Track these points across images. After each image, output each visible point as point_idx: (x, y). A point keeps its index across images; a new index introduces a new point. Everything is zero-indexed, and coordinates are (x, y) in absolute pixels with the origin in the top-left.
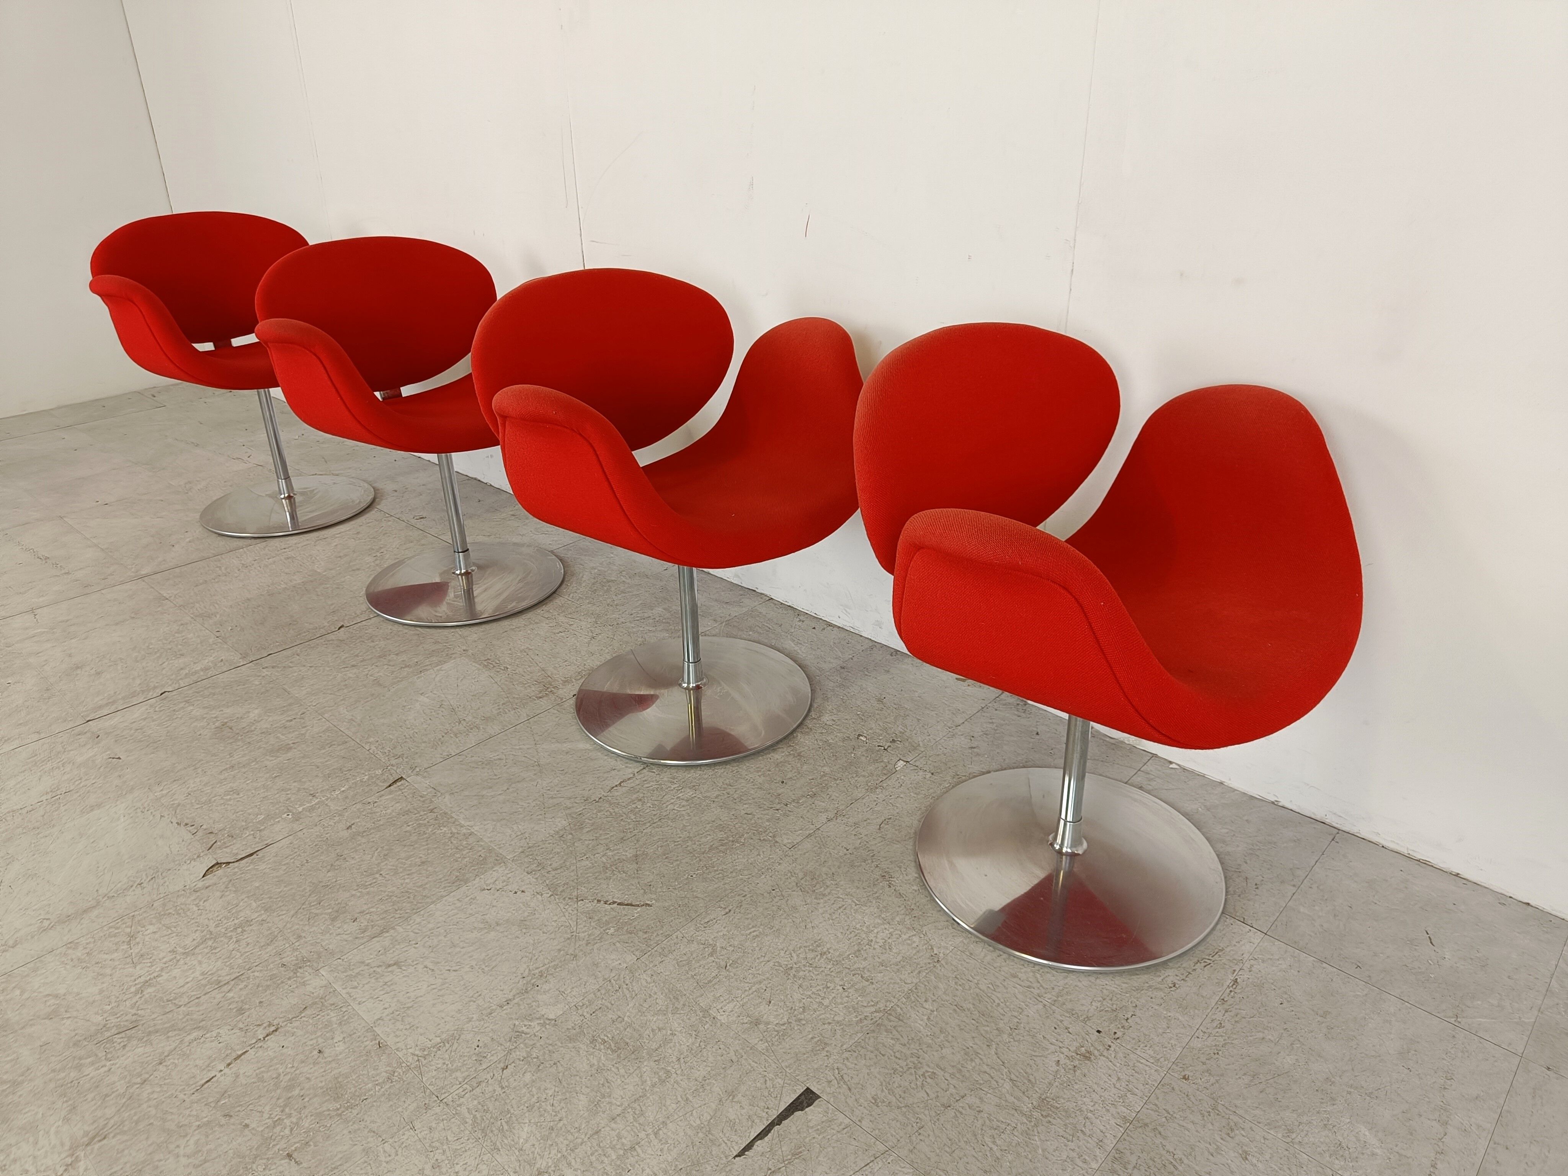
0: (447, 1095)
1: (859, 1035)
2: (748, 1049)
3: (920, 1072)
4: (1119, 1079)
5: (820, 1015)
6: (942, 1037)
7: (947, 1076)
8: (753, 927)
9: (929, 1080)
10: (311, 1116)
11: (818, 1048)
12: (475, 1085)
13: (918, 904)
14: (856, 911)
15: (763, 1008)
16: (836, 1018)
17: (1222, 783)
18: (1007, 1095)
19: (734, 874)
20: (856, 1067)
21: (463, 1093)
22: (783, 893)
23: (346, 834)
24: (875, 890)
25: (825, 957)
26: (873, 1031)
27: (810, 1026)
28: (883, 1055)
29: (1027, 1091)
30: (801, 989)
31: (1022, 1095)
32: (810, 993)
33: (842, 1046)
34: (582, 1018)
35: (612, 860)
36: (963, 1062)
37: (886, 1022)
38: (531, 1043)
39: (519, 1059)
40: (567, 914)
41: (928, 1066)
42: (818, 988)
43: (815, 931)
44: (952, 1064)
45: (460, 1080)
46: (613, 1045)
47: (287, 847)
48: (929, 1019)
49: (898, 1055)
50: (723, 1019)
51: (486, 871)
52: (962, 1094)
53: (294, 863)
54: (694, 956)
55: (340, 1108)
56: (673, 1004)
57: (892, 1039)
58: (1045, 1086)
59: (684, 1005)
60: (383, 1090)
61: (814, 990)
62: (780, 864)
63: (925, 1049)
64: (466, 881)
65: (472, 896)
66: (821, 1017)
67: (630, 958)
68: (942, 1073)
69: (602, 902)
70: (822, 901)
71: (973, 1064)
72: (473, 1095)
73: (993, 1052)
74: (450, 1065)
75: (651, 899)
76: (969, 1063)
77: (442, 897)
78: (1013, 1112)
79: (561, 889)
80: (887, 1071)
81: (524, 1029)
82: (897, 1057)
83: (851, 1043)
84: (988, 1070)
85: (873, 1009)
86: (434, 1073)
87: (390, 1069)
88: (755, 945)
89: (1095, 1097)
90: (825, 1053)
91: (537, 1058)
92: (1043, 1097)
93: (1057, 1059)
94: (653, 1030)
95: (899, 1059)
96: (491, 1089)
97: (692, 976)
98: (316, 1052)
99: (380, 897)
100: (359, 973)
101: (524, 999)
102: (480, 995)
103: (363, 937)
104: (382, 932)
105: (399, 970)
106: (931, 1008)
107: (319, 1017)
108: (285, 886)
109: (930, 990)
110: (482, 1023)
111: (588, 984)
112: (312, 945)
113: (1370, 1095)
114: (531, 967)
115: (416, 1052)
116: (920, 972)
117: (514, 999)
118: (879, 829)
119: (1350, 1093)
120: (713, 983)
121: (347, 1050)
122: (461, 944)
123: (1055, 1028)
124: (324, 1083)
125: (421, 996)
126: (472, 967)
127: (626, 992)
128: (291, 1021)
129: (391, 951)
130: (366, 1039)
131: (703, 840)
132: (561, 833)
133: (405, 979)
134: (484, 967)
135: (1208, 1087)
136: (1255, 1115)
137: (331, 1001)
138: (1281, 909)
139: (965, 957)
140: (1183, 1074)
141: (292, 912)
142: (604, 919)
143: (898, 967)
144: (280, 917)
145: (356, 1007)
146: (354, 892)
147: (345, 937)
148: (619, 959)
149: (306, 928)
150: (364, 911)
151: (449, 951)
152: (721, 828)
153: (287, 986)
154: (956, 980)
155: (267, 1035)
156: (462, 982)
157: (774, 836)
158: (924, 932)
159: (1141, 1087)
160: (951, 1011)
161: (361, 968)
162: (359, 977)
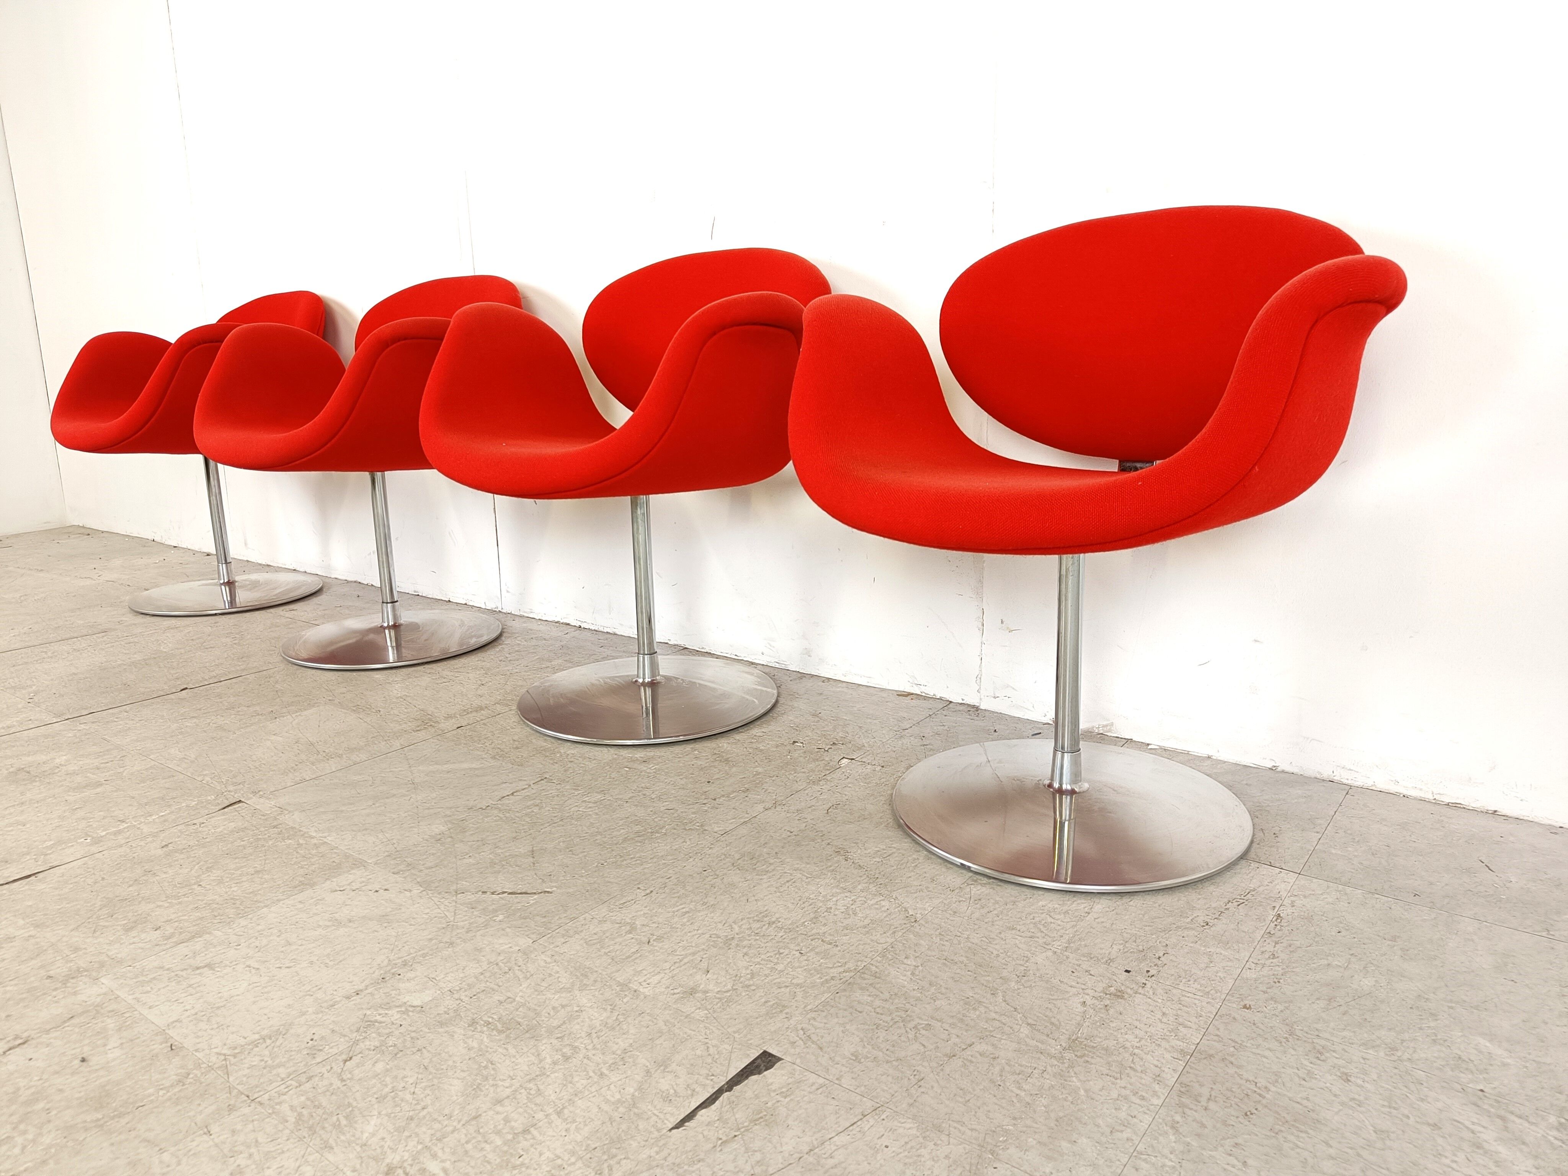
0: (262, 1093)
1: (826, 995)
2: (683, 1018)
3: (912, 1023)
4: (1164, 1014)
5: (774, 980)
6: (933, 989)
7: (946, 1026)
8: (681, 904)
9: (924, 1032)
10: (57, 1130)
11: (773, 1012)
12: (304, 1080)
13: (882, 873)
14: (808, 883)
15: (700, 977)
16: (795, 981)
18: (1027, 1040)
19: (655, 860)
20: (827, 1025)
21: (286, 1090)
22: (717, 873)
23: (159, 852)
24: (829, 864)
25: (774, 926)
26: (845, 990)
27: (762, 990)
28: (860, 1012)
29: (1054, 1031)
30: (746, 957)
31: (1045, 1038)
32: (759, 960)
33: (805, 1007)
34: (459, 1001)
35: (502, 856)
36: (964, 1012)
37: (859, 981)
38: (387, 1031)
39: (369, 1049)
40: (442, 907)
41: (921, 1016)
42: (768, 955)
43: (759, 903)
44: (951, 1014)
45: (283, 1074)
46: (499, 1026)
47: (80, 868)
48: (913, 974)
49: (878, 1010)
50: (647, 991)
51: (339, 875)
52: (969, 1042)
53: (85, 881)
54: (607, 935)
55: (103, 1118)
56: (582, 981)
57: (869, 996)
58: (1073, 1027)
59: (595, 981)
60: (169, 1094)
61: (763, 956)
62: (711, 848)
63: (914, 1003)
64: (312, 885)
65: (319, 898)
66: (775, 981)
67: (524, 942)
68: (939, 1024)
69: (488, 893)
70: (765, 877)
71: (977, 1013)
72: (300, 1091)
73: (1000, 998)
74: (270, 1062)
75: (552, 887)
76: (972, 1012)
77: (279, 900)
78: (1039, 1054)
79: (437, 884)
80: (867, 1027)
81: (378, 1018)
82: (878, 1013)
83: (816, 1004)
84: (997, 1017)
85: (841, 969)
86: (246, 1071)
87: (183, 1071)
88: (685, 920)
89: (1141, 1034)
90: (784, 1013)
91: (395, 1045)
92: (1073, 1038)
93: (1082, 1000)
94: (554, 1008)
95: (882, 1014)
97: (606, 954)
98: (77, 1062)
99: (196, 906)
100: (154, 978)
101: (380, 988)
102: (320, 989)
103: (165, 944)
104: (193, 937)
105: (211, 972)
106: (914, 964)
107: (90, 1025)
108: (68, 903)
109: (910, 947)
110: (320, 1015)
111: (467, 968)
112: (93, 955)
113: (1477, 1008)
114: (391, 958)
115: (223, 1052)
116: (894, 932)
117: (366, 989)
118: (828, 813)
119: (1452, 1008)
120: (633, 958)
121: (124, 1056)
122: (300, 942)
123: (1073, 972)
124: (82, 1094)
125: (238, 995)
126: (312, 963)
127: (519, 973)
128: (48, 1032)
129: (203, 954)
130: (153, 1043)
131: (615, 833)
132: (439, 837)
133: (217, 980)
134: (328, 961)
135: (1277, 1014)
136: (1345, 1037)
137: (109, 1009)
138: (1310, 852)
139: (948, 916)
140: (1242, 1003)
141: (71, 927)
142: (491, 908)
143: (867, 930)
144: (55, 932)
145: (145, 1012)
146: (161, 903)
147: (140, 945)
148: (510, 943)
149: (88, 940)
150: (171, 920)
151: (283, 949)
152: (638, 822)
153: (50, 998)
154: (941, 937)
155: (10, 1049)
156: (296, 978)
157: (702, 826)
158: (894, 897)
159: (1194, 1019)
160: (940, 965)
161: (158, 974)
162: (155, 982)
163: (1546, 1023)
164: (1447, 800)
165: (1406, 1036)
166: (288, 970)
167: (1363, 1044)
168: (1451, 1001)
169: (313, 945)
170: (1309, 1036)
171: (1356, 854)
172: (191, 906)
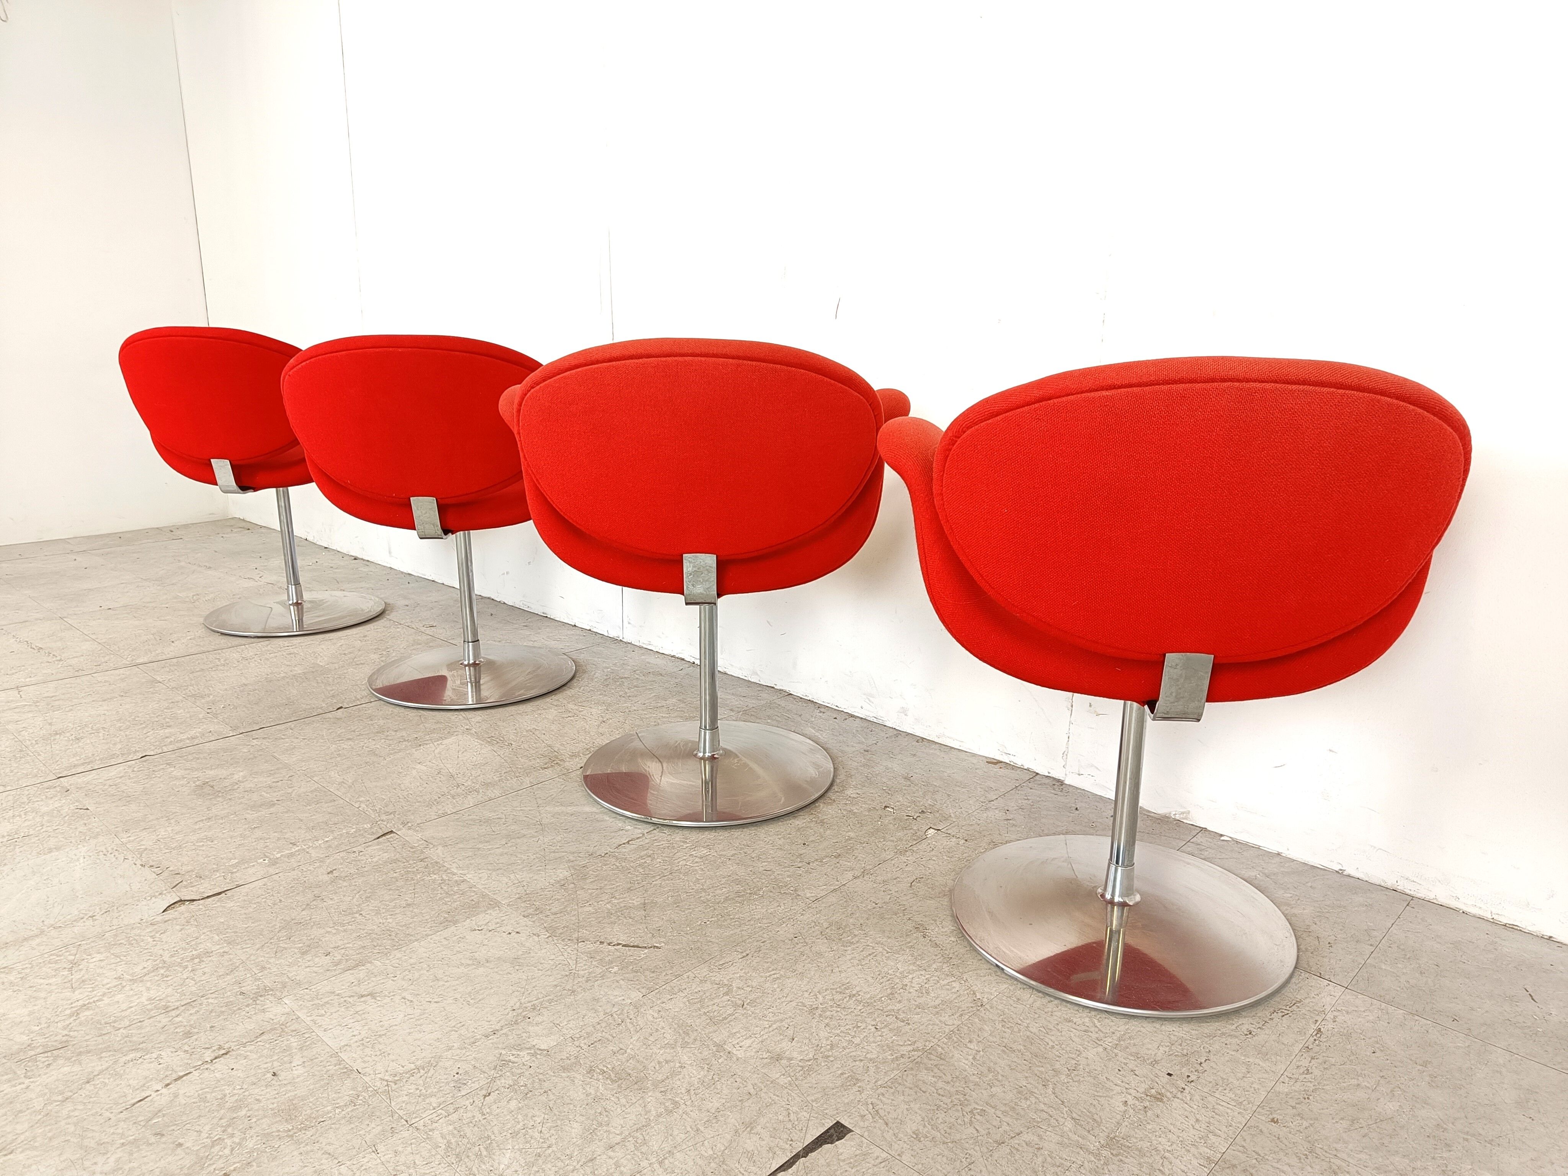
0: (418, 1119)
1: (896, 1072)
2: (768, 1083)
3: (968, 1109)
4: (1197, 1120)
5: (850, 1052)
6: (990, 1076)
7: (999, 1113)
8: (773, 970)
9: (978, 1117)
10: (257, 1136)
11: (848, 1084)
12: (452, 1111)
13: (956, 953)
14: (888, 958)
15: (785, 1045)
16: (869, 1056)
17: (1279, 854)
18: (1070, 1134)
19: (752, 922)
20: (893, 1102)
21: (437, 1118)
22: (807, 941)
23: (326, 878)
24: (908, 940)
25: (854, 999)
26: (912, 1069)
27: (839, 1062)
28: (924, 1092)
29: (1093, 1129)
30: (827, 1028)
31: (1087, 1134)
32: (838, 1032)
33: (876, 1082)
34: (579, 1049)
35: (618, 907)
36: (1017, 1101)
37: (925, 1061)
38: (519, 1071)
39: (504, 1087)
40: (566, 954)
41: (977, 1103)
42: (847, 1027)
43: (843, 975)
44: (1004, 1102)
45: (435, 1105)
46: (613, 1076)
47: (260, 888)
48: (974, 1058)
49: (940, 1091)
50: (740, 1054)
51: (478, 914)
52: (1017, 1131)
53: (265, 902)
54: (707, 994)
55: (293, 1129)
56: (683, 1039)
57: (933, 1077)
58: (1112, 1126)
59: (695, 1040)
60: (343, 1113)
61: (842, 1029)
62: (802, 914)
63: (972, 1087)
64: (455, 922)
65: (461, 936)
66: (851, 1054)
67: (636, 995)
68: (993, 1110)
69: (605, 944)
70: (849, 948)
71: (1028, 1103)
72: (448, 1120)
73: (1050, 1091)
74: (424, 1091)
75: (660, 942)
76: (1024, 1101)
77: (427, 935)
78: (1079, 1149)
79: (561, 931)
80: (929, 1107)
81: (512, 1058)
82: (939, 1094)
83: (886, 1080)
84: (1045, 1109)
85: (910, 1048)
86: (406, 1098)
87: (354, 1093)
88: (776, 986)
89: (1172, 1137)
90: (857, 1089)
91: (526, 1085)
92: (1111, 1136)
93: (1124, 1099)
94: (659, 1063)
95: (943, 1096)
96: (470, 1115)
97: (705, 1013)
98: (269, 1075)
99: (358, 934)
100: (327, 1003)
101: (513, 1029)
102: (463, 1025)
103: (335, 970)
104: (357, 965)
105: (373, 1000)
106: (976, 1048)
107: (277, 1042)
108: (253, 923)
109: (974, 1031)
110: (464, 1051)
111: (586, 1017)
112: (276, 975)
113: (1490, 1142)
114: (523, 1001)
115: (386, 1078)
116: (961, 1015)
117: (502, 1030)
118: (911, 887)
119: (1467, 1140)
120: (728, 1020)
121: (306, 1074)
122: (445, 978)
123: (1119, 1070)
124: (275, 1105)
125: (396, 1025)
126: (456, 999)
127: (630, 1026)
128: (244, 1045)
129: (366, 983)
130: (329, 1064)
131: (718, 892)
132: (563, 882)
133: (379, 1009)
134: (469, 999)
135: (1302, 1130)
136: (1360, 1160)
137: (292, 1028)
138: (1361, 966)
139: (1011, 1002)
140: (1271, 1117)
141: (258, 946)
142: (607, 959)
143: (937, 1010)
144: (244, 950)
145: (321, 1034)
146: (330, 930)
147: (315, 969)
148: (623, 996)
149: (272, 960)
150: (339, 946)
151: (431, 984)
152: (738, 882)
153: (244, 1013)
154: (1004, 1024)
155: (216, 1058)
156: (443, 1013)
157: (796, 890)
158: (965, 979)
159: (1224, 1129)
160: (999, 1052)
161: (330, 998)
162: (327, 1006)
163: (1553, 1163)
164: (1504, 921)
165: (1418, 1164)
166: (436, 1005)
167: (1377, 1168)
168: (1467, 1133)
169: (457, 982)
170: (1328, 1155)
171: (1405, 971)
172: (355, 935)
